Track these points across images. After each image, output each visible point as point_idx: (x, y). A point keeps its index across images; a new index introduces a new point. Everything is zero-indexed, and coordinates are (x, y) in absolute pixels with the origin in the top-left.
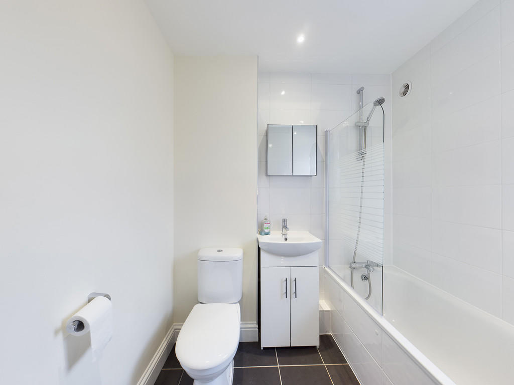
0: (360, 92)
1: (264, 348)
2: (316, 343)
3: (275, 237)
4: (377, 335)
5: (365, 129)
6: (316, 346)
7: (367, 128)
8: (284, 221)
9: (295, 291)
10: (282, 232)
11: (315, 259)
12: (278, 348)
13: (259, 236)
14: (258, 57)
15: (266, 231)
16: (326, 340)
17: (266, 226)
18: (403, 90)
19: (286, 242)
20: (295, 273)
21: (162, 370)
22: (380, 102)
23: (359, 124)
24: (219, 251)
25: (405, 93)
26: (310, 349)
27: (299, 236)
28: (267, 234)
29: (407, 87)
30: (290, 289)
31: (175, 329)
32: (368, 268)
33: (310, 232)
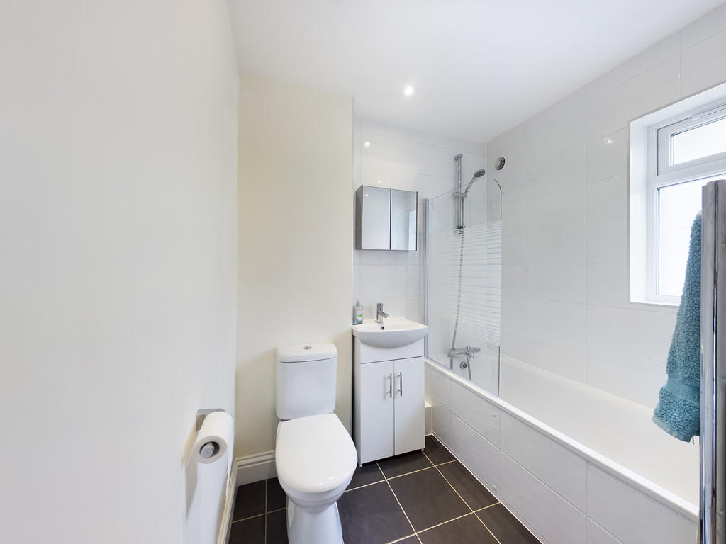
0: (458, 158)
1: (363, 464)
2: (421, 445)
3: (369, 326)
4: (495, 416)
5: (463, 200)
6: (420, 450)
7: (465, 199)
8: (380, 306)
9: (399, 388)
10: (376, 319)
11: (418, 348)
12: (380, 461)
13: (355, 327)
14: (354, 99)
15: (359, 319)
16: (430, 441)
17: (358, 313)
18: (499, 164)
19: (383, 331)
20: (399, 367)
21: (232, 524)
22: (480, 174)
23: (459, 195)
24: (306, 348)
25: (501, 167)
26: (416, 454)
27: (396, 323)
28: (360, 323)
29: (503, 161)
30: (394, 387)
31: (239, 466)
32: (468, 354)
33: (407, 318)
